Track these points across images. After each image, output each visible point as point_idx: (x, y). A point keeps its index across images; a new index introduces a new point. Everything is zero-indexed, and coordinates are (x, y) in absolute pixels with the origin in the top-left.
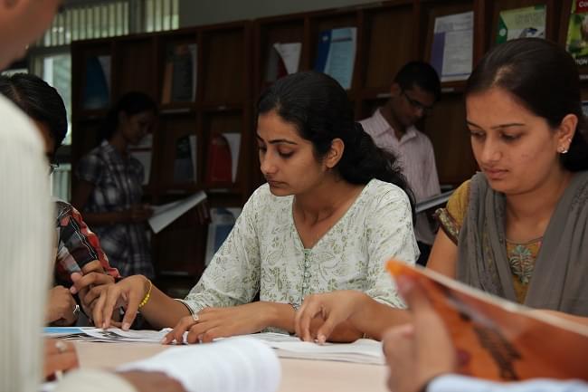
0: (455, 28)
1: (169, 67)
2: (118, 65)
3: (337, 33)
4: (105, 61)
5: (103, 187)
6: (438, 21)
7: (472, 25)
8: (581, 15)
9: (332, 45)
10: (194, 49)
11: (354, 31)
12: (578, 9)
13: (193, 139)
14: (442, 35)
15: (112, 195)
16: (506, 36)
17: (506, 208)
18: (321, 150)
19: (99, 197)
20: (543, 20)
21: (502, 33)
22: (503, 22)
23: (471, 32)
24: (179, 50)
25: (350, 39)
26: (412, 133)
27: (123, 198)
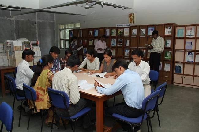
1: (79, 33)
2: (73, 32)
3: (96, 30)
4: (72, 32)
5: (72, 46)
10: (81, 31)
12: (119, 30)
13: (82, 40)
14: (106, 31)
15: (74, 47)
17: (107, 62)
18: (92, 56)
19: (72, 47)
21: (112, 32)
22: (112, 30)
24: (80, 31)
26: (104, 42)
27: (75, 47)
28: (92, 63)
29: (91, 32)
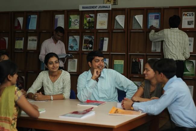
0: (60, 18)
3: (32, 16)
6: (56, 15)
7: (64, 17)
8: (87, 18)
9: (31, 19)
11: (36, 16)
12: (86, 17)
14: (57, 19)
16: (71, 21)
20: (79, 18)
21: (70, 20)
22: (70, 17)
23: (64, 19)
25: (35, 18)
28: (55, 83)
29: (21, 20)
